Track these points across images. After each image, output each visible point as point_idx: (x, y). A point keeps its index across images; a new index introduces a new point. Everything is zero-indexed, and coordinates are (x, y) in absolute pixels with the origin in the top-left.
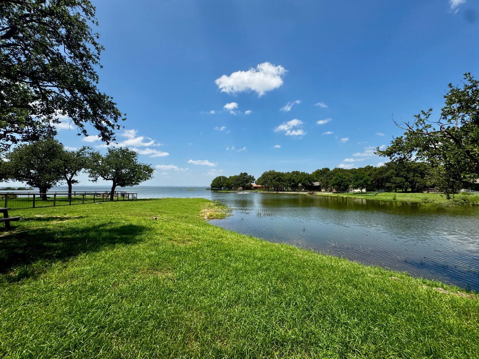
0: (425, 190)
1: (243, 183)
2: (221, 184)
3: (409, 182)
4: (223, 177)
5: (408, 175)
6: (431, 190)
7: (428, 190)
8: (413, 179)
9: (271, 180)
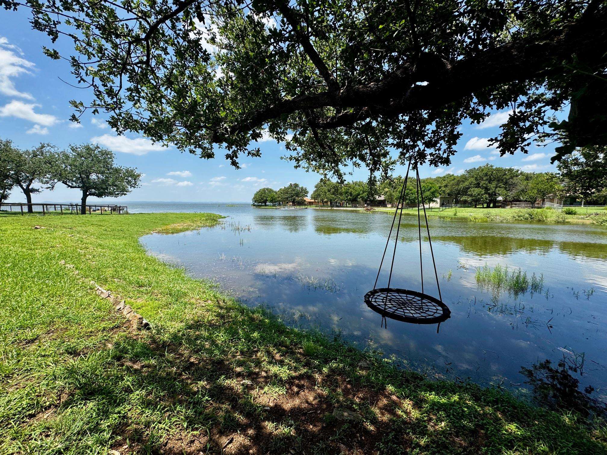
0: (508, 205)
1: (292, 196)
2: (265, 198)
3: (489, 194)
4: (267, 189)
5: (489, 185)
6: (515, 204)
7: (512, 204)
8: (494, 190)
9: (325, 192)
